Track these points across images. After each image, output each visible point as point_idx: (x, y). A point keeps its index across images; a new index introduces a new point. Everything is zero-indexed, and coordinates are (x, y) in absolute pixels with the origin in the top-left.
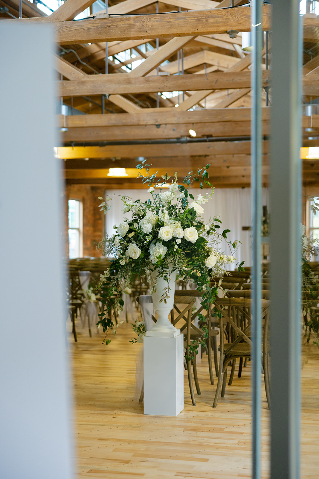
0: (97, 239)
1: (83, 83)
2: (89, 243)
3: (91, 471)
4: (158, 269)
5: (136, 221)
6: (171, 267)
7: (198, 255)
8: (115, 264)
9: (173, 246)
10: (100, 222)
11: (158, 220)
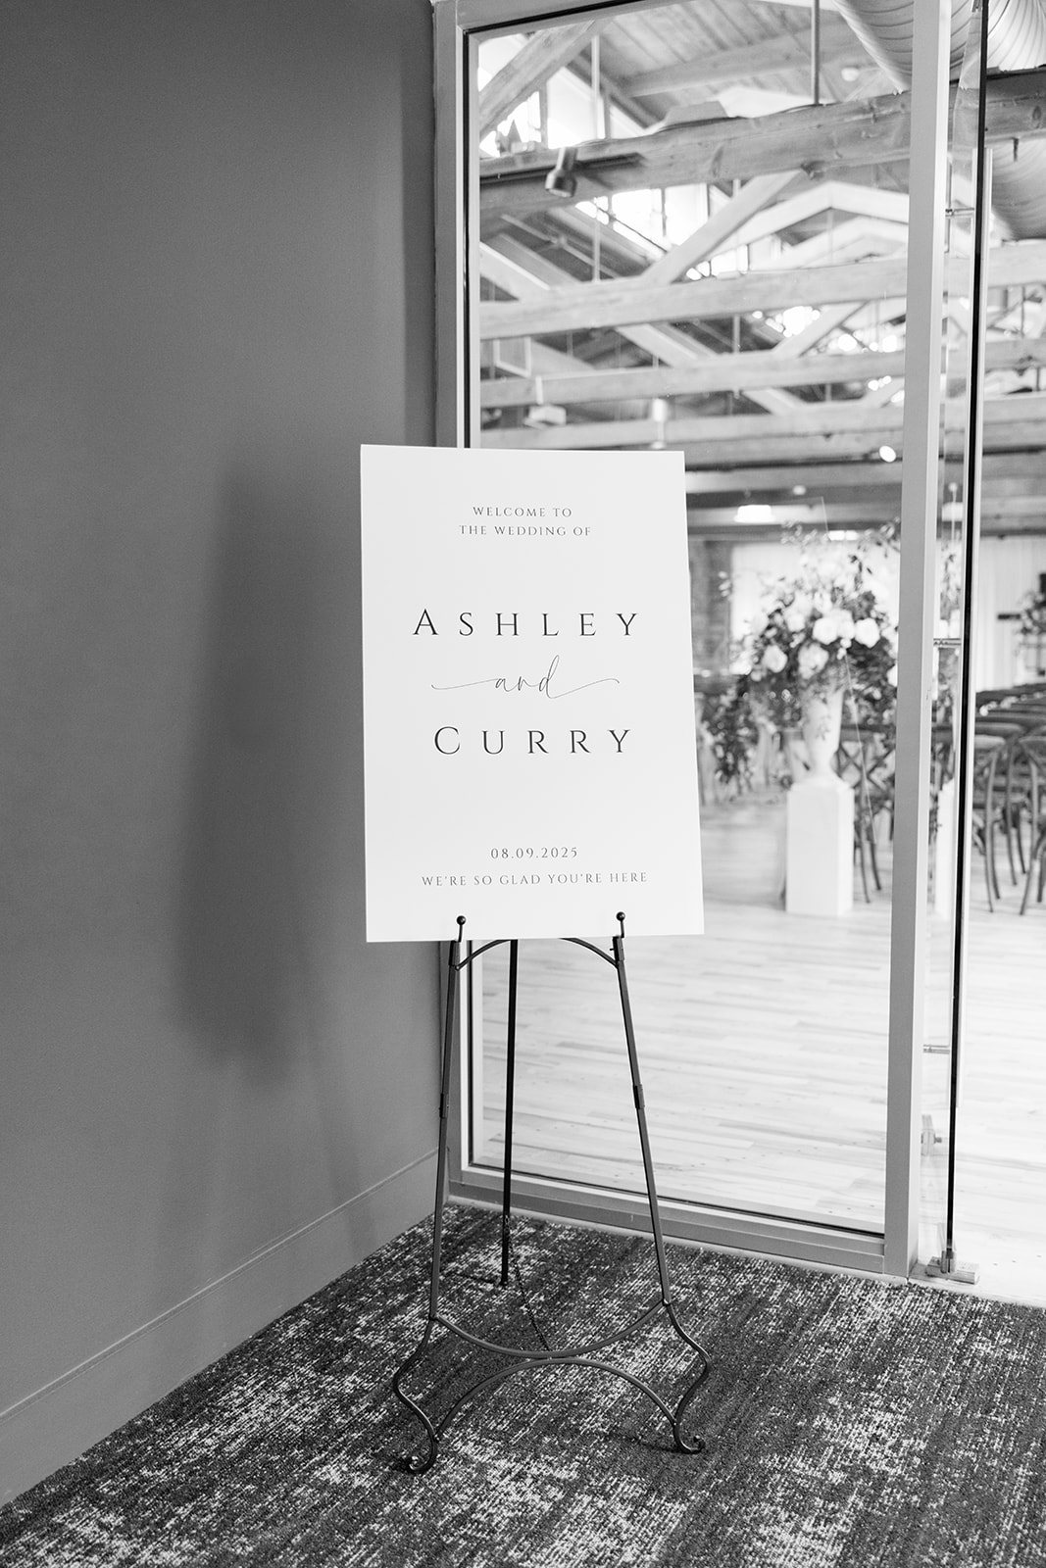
0: (716, 638)
1: (695, 371)
2: (700, 646)
3: (706, 974)
4: (812, 687)
5: (779, 611)
6: (833, 684)
7: (877, 665)
8: (744, 683)
9: (837, 651)
10: (720, 606)
11: (814, 610)
